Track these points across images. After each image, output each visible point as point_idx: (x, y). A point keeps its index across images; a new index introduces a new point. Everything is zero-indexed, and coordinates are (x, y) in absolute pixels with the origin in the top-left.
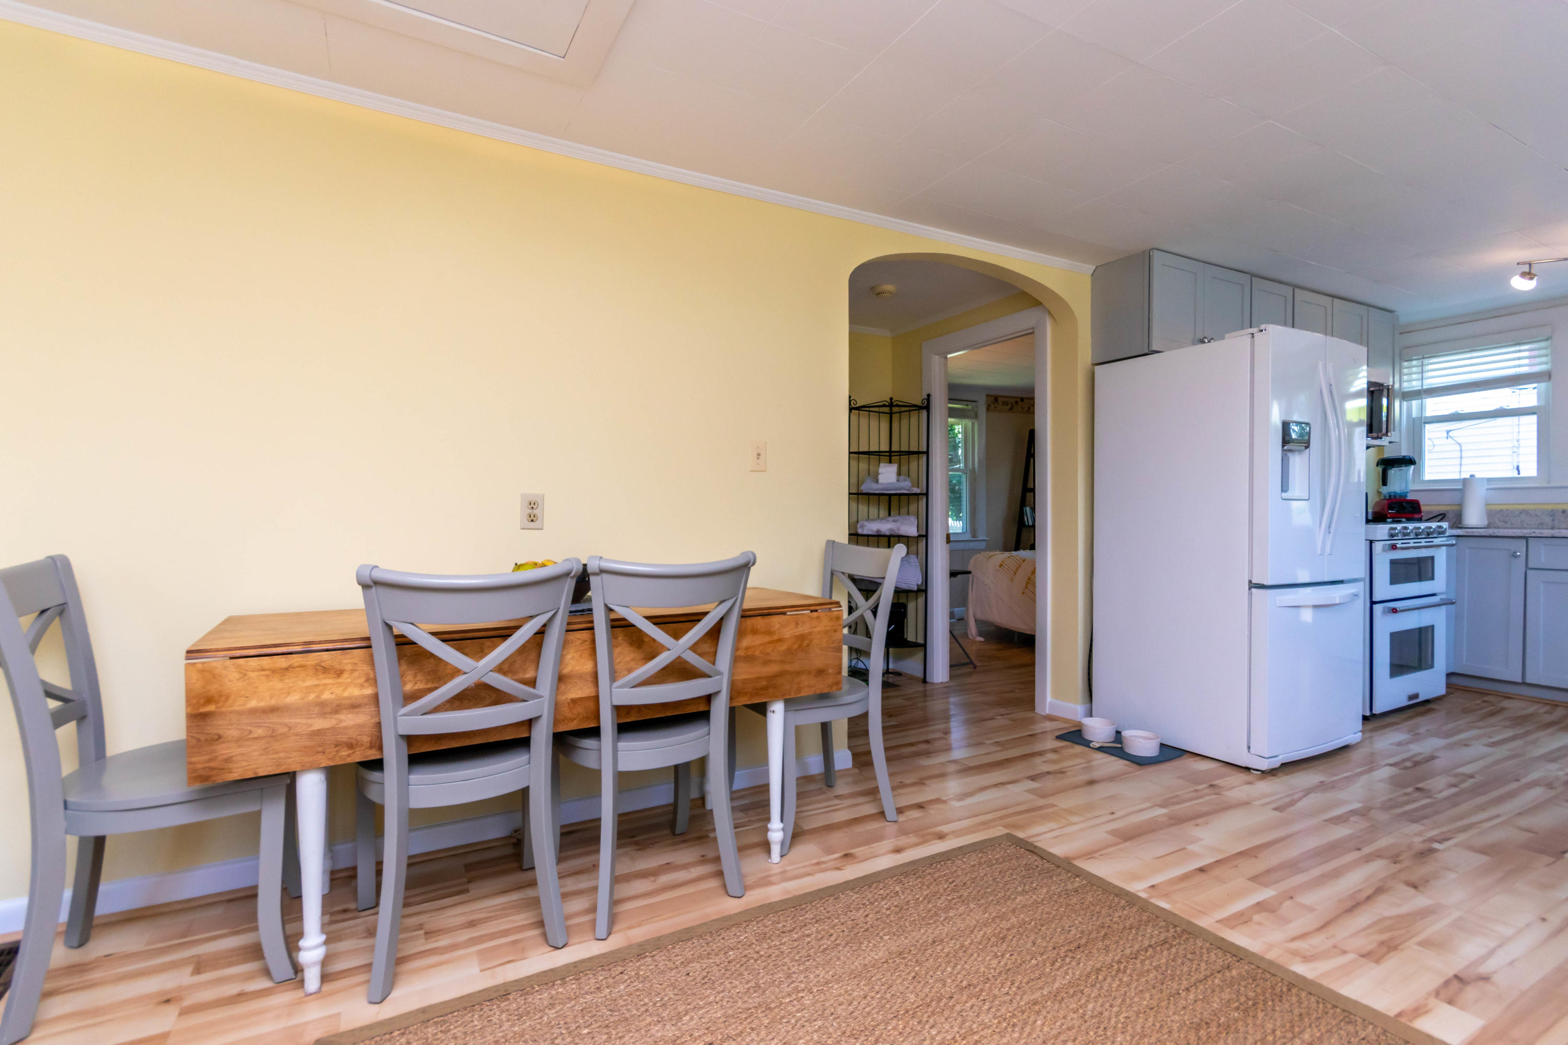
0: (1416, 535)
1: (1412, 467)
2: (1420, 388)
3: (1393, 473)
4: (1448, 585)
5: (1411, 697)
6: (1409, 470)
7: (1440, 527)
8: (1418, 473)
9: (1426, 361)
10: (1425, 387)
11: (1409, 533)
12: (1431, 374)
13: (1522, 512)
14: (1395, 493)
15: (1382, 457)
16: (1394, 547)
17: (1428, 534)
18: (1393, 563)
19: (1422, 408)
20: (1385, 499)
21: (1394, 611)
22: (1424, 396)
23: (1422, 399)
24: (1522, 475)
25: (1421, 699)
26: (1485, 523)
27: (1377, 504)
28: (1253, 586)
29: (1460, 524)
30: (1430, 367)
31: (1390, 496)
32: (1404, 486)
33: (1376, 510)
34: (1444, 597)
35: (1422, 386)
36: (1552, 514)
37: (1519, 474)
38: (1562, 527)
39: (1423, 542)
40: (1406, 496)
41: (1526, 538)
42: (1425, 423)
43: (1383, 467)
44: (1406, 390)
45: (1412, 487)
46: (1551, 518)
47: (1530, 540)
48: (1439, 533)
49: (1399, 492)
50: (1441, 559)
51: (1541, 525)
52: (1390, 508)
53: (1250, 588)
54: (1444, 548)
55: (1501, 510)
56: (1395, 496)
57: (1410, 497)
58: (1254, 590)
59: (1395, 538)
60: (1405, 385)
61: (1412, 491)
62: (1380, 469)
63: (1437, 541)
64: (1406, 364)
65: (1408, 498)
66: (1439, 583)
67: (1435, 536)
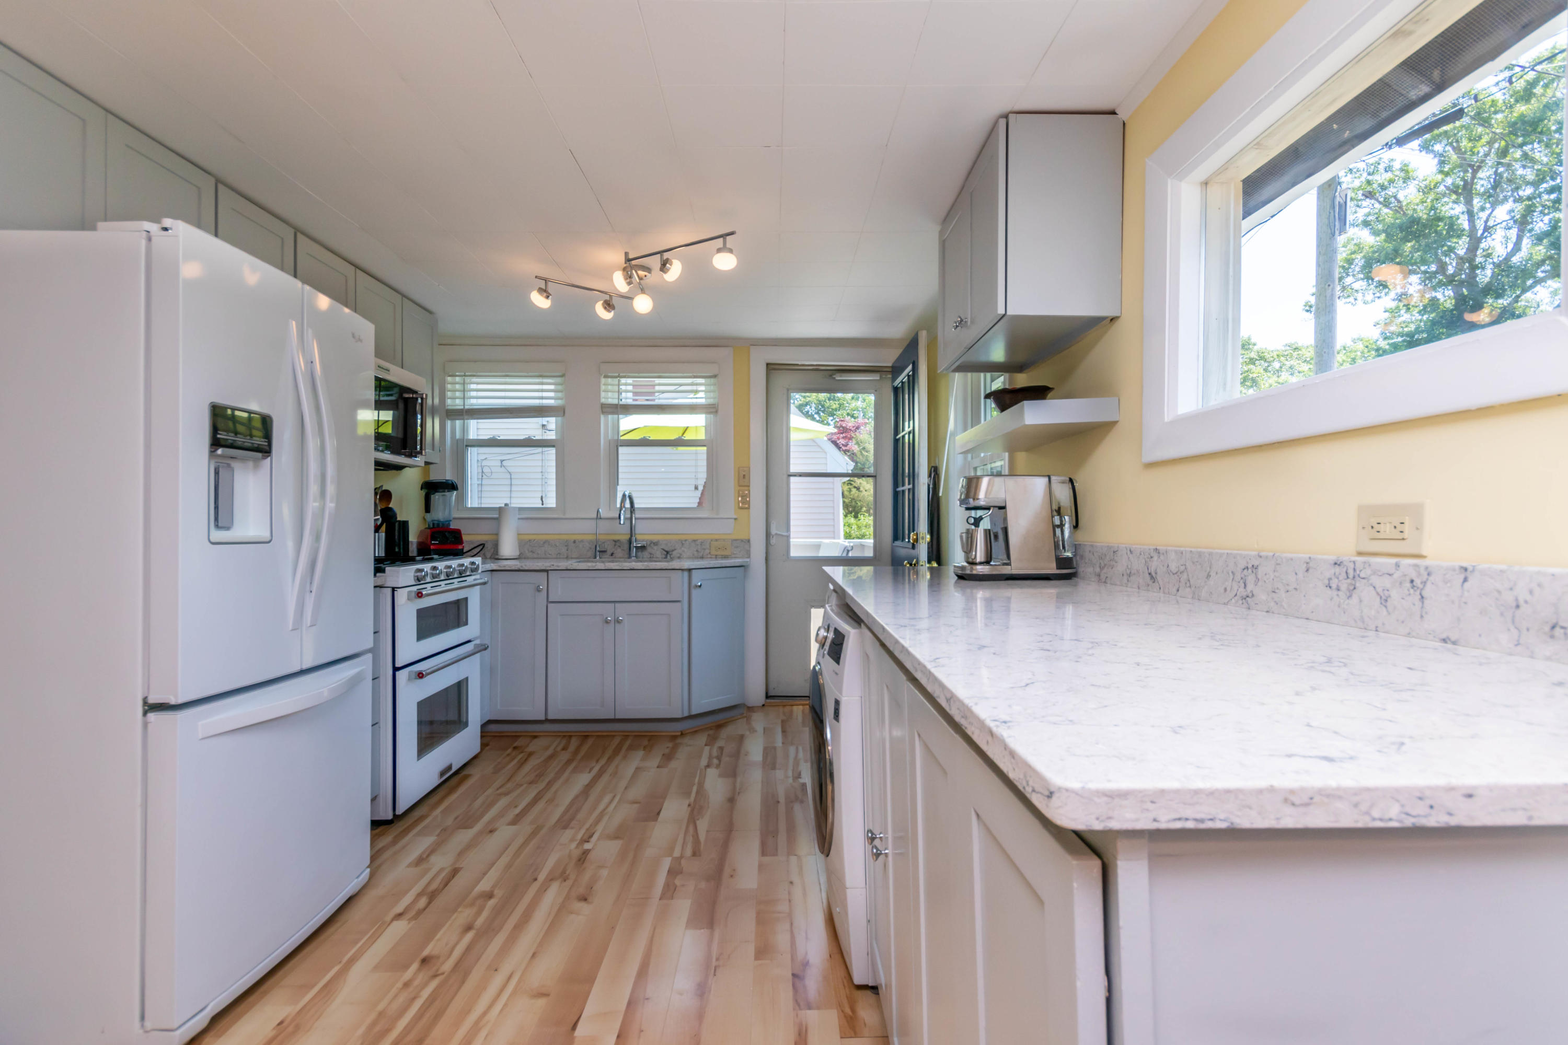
0: (447, 576)
1: (455, 493)
2: (462, 407)
3: (436, 498)
4: (482, 628)
5: (442, 774)
6: (451, 496)
7: (473, 563)
8: (462, 499)
9: (468, 380)
10: (467, 407)
11: (439, 574)
12: (473, 394)
13: (546, 542)
14: (438, 521)
15: (427, 479)
16: (419, 595)
17: (460, 573)
18: (421, 613)
19: (464, 430)
20: (429, 528)
21: (420, 675)
22: (466, 417)
23: (463, 419)
24: (544, 506)
25: (454, 769)
26: (518, 553)
27: (422, 532)
28: (151, 708)
29: (497, 555)
30: (473, 386)
31: (433, 524)
32: (447, 512)
33: (421, 540)
34: (478, 642)
35: (464, 405)
36: (567, 544)
37: (543, 504)
38: (573, 556)
39: (456, 583)
40: (449, 524)
41: (547, 571)
42: (467, 446)
43: (426, 491)
44: (449, 407)
45: (455, 514)
46: (566, 548)
47: (550, 572)
48: (472, 571)
49: (442, 520)
50: (475, 599)
51: (558, 557)
52: (433, 538)
53: (145, 713)
54: (478, 587)
55: (530, 540)
56: (438, 525)
57: (453, 526)
58: (152, 716)
59: (422, 582)
60: (449, 402)
61: (455, 518)
62: (423, 493)
63: (470, 580)
64: (449, 379)
65: (452, 527)
66: (472, 629)
67: (468, 573)
